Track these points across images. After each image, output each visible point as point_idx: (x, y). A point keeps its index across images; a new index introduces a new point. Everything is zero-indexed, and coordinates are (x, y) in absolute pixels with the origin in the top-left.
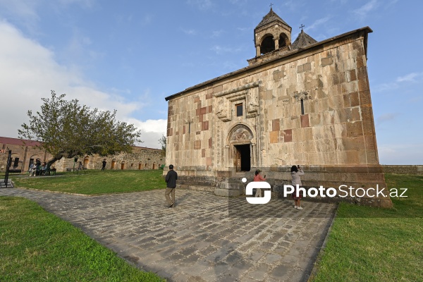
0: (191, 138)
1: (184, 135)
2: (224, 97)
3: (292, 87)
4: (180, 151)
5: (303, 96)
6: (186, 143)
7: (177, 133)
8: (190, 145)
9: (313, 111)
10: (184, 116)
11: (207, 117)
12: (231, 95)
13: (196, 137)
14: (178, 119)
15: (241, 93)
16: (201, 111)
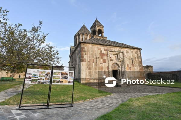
0: (98, 65)
1: (93, 63)
2: (112, 52)
3: (130, 56)
4: (91, 70)
5: (132, 59)
6: (95, 67)
7: (89, 62)
8: (97, 68)
9: (134, 63)
10: (92, 54)
11: (105, 58)
12: (114, 52)
13: (101, 65)
14: (89, 55)
15: (117, 53)
16: (102, 55)
